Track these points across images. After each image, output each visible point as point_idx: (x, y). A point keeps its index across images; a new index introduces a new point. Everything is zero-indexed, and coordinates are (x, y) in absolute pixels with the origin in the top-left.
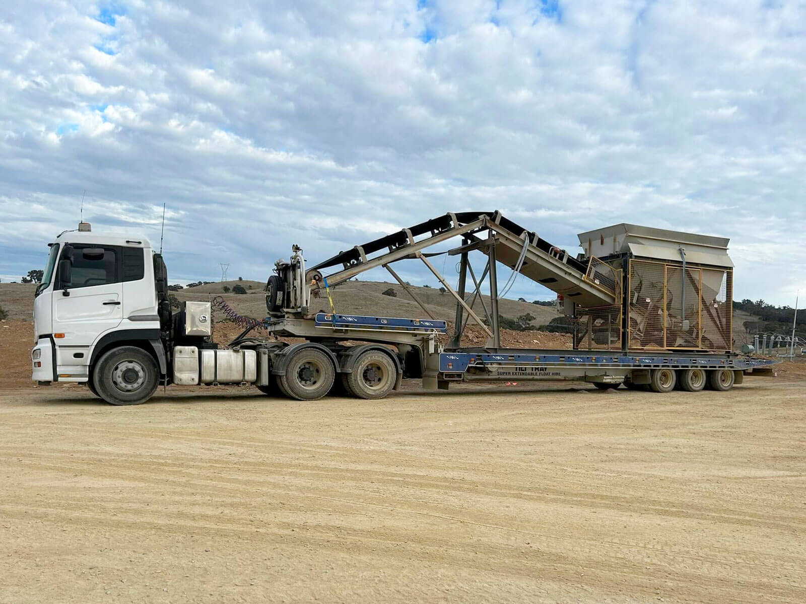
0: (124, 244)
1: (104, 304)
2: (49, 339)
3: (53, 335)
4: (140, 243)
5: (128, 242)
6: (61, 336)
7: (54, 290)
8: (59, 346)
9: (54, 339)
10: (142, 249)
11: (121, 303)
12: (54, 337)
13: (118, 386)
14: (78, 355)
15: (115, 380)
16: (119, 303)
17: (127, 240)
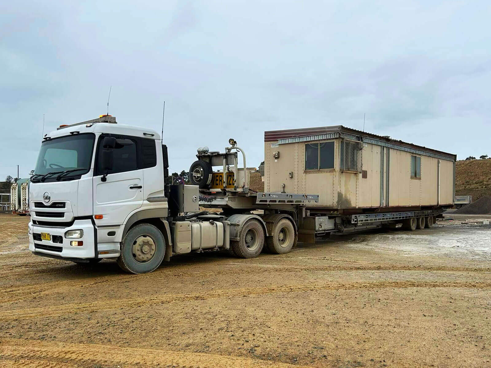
0: (142, 136)
1: (131, 188)
2: (90, 220)
3: (94, 217)
4: (153, 135)
5: (144, 134)
6: (100, 217)
7: (94, 176)
8: (98, 226)
9: (95, 220)
10: (153, 141)
11: (143, 187)
12: (94, 218)
13: (136, 258)
14: (111, 234)
15: (134, 253)
16: (140, 187)
17: (144, 132)
